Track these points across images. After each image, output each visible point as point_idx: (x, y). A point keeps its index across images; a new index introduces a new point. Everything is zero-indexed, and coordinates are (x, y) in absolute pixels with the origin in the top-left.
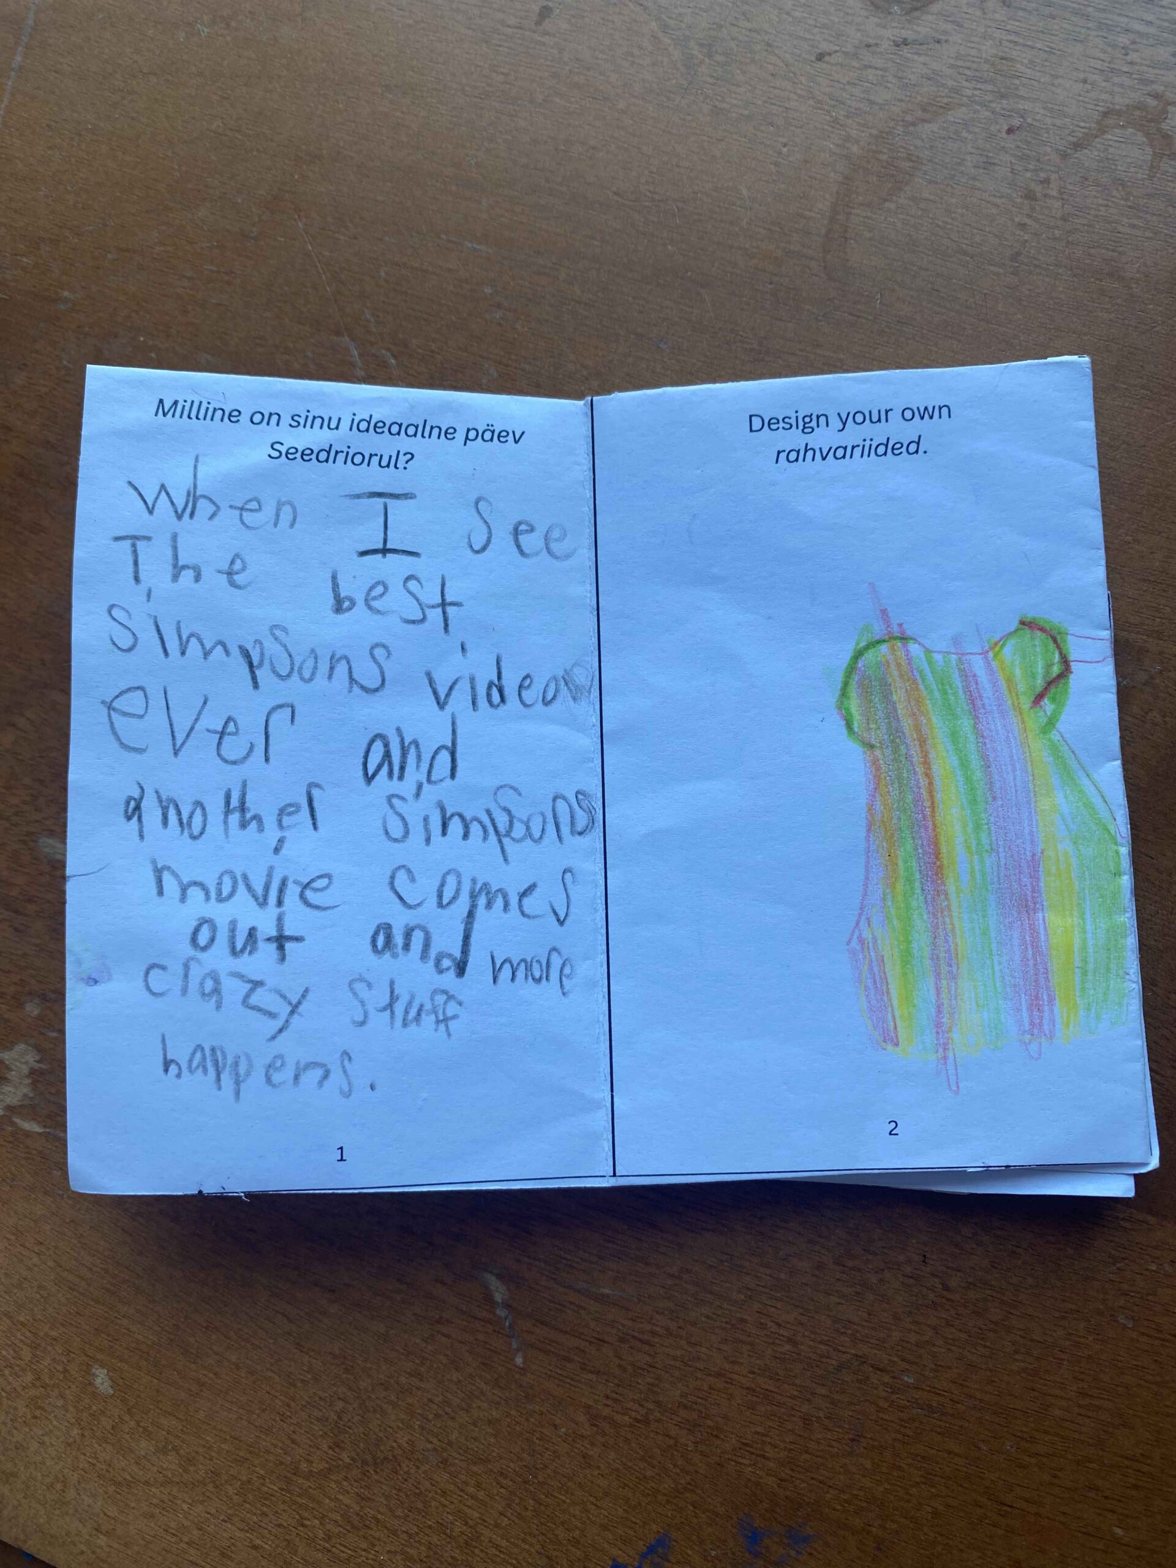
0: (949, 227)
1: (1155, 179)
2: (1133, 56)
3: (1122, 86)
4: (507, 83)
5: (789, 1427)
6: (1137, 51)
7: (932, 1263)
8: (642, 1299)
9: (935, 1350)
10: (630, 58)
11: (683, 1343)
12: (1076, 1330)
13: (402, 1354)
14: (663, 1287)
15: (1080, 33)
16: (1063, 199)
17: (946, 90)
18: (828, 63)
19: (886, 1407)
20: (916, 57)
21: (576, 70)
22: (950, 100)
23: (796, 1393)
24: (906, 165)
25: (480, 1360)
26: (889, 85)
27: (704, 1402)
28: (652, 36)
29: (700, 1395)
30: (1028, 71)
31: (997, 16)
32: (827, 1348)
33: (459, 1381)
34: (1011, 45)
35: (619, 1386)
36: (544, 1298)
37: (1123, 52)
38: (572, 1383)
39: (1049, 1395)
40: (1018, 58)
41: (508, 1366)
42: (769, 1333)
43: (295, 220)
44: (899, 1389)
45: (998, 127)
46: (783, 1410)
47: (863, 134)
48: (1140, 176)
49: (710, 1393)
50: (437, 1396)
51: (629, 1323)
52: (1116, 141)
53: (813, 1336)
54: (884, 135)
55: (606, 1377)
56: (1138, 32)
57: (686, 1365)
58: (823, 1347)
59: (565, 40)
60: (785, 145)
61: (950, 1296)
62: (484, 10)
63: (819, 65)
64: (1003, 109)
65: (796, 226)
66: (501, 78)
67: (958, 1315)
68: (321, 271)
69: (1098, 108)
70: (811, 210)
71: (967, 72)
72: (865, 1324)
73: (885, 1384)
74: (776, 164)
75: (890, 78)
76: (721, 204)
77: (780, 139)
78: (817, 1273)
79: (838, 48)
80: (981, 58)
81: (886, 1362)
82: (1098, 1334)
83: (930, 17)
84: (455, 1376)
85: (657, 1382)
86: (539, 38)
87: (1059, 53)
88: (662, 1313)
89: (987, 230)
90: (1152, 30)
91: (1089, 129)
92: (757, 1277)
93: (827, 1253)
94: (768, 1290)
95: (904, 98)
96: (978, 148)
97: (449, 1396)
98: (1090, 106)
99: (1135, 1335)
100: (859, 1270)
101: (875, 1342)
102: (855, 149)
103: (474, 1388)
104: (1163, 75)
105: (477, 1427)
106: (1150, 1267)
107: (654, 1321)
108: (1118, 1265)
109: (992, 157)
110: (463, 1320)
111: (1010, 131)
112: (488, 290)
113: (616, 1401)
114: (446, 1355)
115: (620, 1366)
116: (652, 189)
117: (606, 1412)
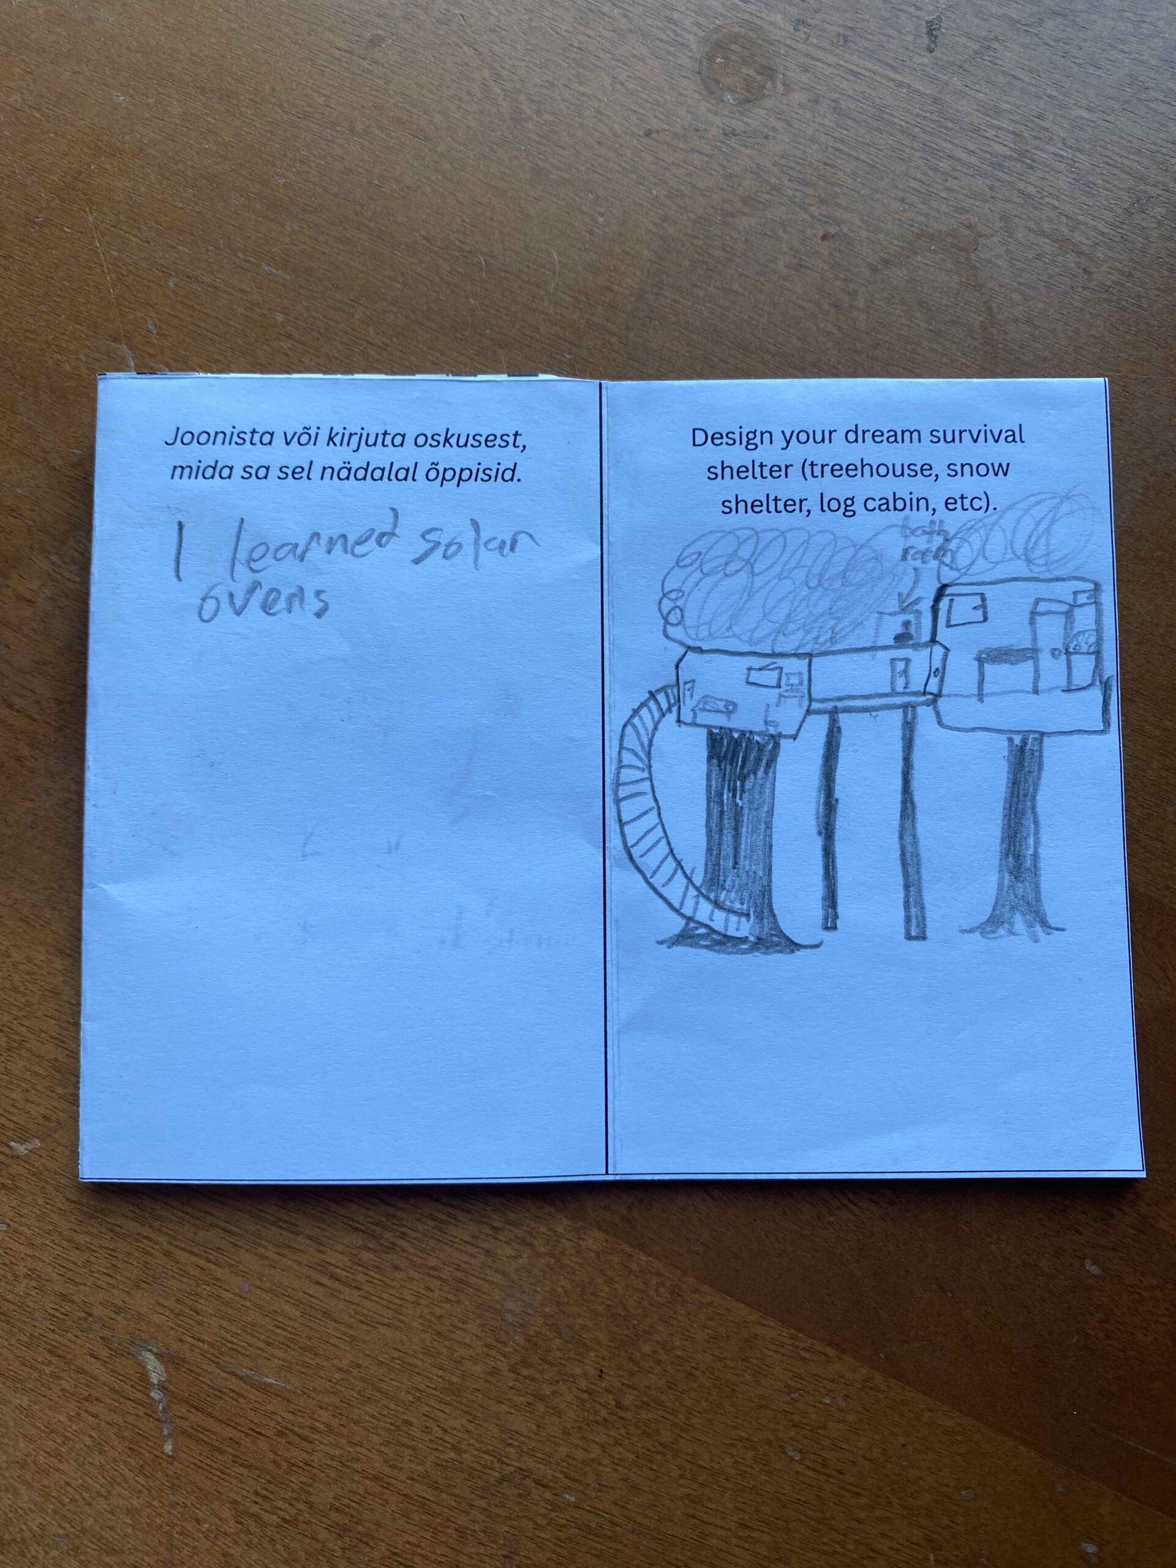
0: (755, 322)
1: (959, 308)
2: (953, 183)
3: (938, 211)
4: (328, 106)
5: (443, 1539)
6: (956, 178)
7: (608, 1378)
8: (307, 1391)
9: (601, 1468)
10: (457, 102)
11: (343, 1441)
12: (744, 1459)
13: (44, 1431)
14: (330, 1381)
15: (904, 151)
16: (868, 312)
17: (768, 187)
18: (655, 140)
19: (544, 1524)
20: (742, 149)
21: (400, 104)
22: (770, 197)
23: (453, 1504)
24: (718, 253)
25: (127, 1444)
26: (712, 172)
27: (357, 1506)
28: (483, 84)
29: (355, 1499)
30: (850, 181)
31: (826, 121)
32: (492, 1458)
33: (102, 1465)
34: (837, 153)
35: (271, 1483)
36: (204, 1383)
37: (943, 177)
38: (222, 1476)
39: (710, 1524)
40: (842, 167)
41: (156, 1453)
42: (433, 1438)
43: (85, 212)
44: (559, 1507)
45: (814, 231)
46: (438, 1520)
47: (681, 217)
48: (944, 302)
49: (365, 1498)
50: (75, 1479)
51: (290, 1417)
52: (927, 265)
53: (478, 1445)
54: (702, 221)
55: (257, 1472)
56: (960, 160)
57: (345, 1466)
58: (487, 1457)
59: (393, 72)
60: (602, 215)
61: (622, 1414)
62: (314, 27)
63: (646, 140)
64: (820, 214)
65: (603, 298)
66: (321, 100)
67: (627, 1433)
68: (106, 271)
69: (913, 229)
70: (620, 285)
71: (789, 171)
72: (533, 1436)
73: (547, 1501)
74: (591, 233)
75: (715, 166)
76: (531, 265)
77: (599, 209)
78: (490, 1378)
79: (667, 127)
80: (805, 160)
81: (550, 1478)
82: (765, 1465)
83: (763, 112)
84: (98, 1459)
85: (311, 1481)
86: (367, 66)
87: (882, 168)
88: (326, 1409)
89: (792, 331)
90: (973, 160)
91: (902, 248)
92: (428, 1378)
93: (502, 1359)
94: (438, 1393)
95: (725, 187)
96: (791, 249)
97: (89, 1481)
98: (905, 226)
99: (800, 1468)
100: (533, 1380)
101: (543, 1457)
102: (671, 230)
103: (117, 1473)
104: (978, 206)
105: (113, 1515)
106: (824, 1400)
107: (316, 1417)
108: (793, 1395)
109: (804, 260)
110: (114, 1400)
111: (824, 237)
112: (280, 318)
113: (265, 1497)
114: (91, 1437)
115: (274, 1462)
116: (462, 239)
117: (254, 1509)
